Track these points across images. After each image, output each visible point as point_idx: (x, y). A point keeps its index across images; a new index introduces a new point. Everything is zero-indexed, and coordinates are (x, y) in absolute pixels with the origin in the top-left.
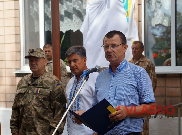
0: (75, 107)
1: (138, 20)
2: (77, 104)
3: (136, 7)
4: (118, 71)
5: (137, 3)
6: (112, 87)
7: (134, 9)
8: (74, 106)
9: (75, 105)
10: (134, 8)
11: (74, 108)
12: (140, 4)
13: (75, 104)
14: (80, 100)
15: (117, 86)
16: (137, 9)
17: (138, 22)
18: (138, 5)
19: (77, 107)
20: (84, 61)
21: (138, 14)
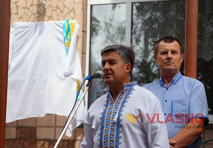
0: (113, 141)
1: (81, 52)
2: (115, 136)
3: (81, 35)
4: (172, 83)
5: (81, 30)
6: (166, 101)
7: (78, 37)
8: (110, 140)
9: (111, 138)
10: (77, 35)
11: (111, 144)
12: (85, 31)
13: (112, 136)
14: (120, 130)
15: (173, 100)
16: (81, 37)
17: (81, 54)
18: (82, 32)
19: (115, 140)
20: (126, 68)
21: (82, 43)
